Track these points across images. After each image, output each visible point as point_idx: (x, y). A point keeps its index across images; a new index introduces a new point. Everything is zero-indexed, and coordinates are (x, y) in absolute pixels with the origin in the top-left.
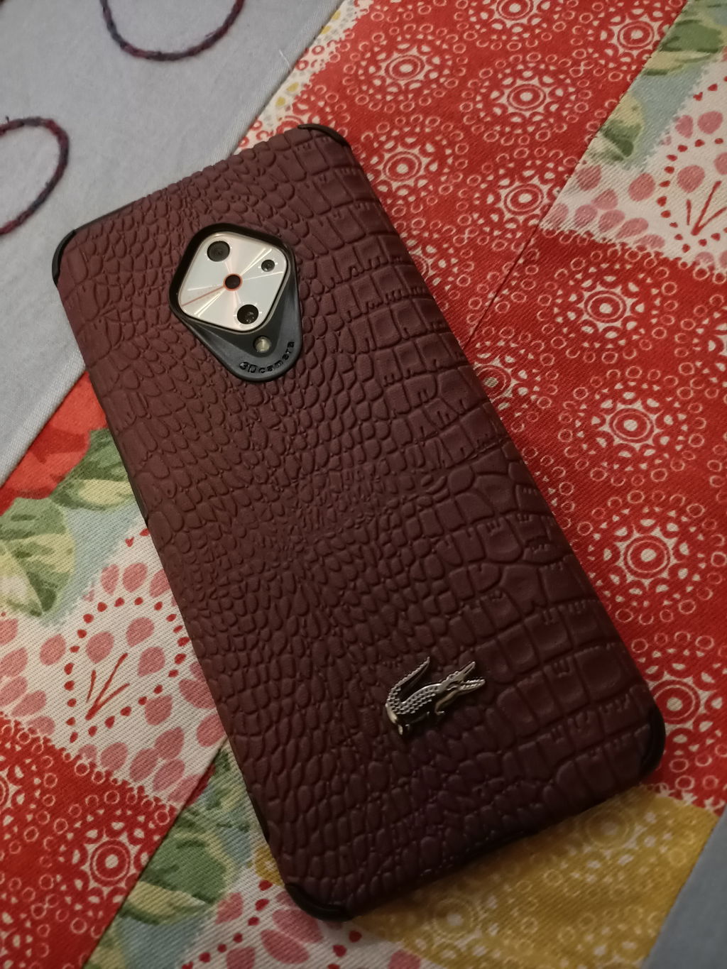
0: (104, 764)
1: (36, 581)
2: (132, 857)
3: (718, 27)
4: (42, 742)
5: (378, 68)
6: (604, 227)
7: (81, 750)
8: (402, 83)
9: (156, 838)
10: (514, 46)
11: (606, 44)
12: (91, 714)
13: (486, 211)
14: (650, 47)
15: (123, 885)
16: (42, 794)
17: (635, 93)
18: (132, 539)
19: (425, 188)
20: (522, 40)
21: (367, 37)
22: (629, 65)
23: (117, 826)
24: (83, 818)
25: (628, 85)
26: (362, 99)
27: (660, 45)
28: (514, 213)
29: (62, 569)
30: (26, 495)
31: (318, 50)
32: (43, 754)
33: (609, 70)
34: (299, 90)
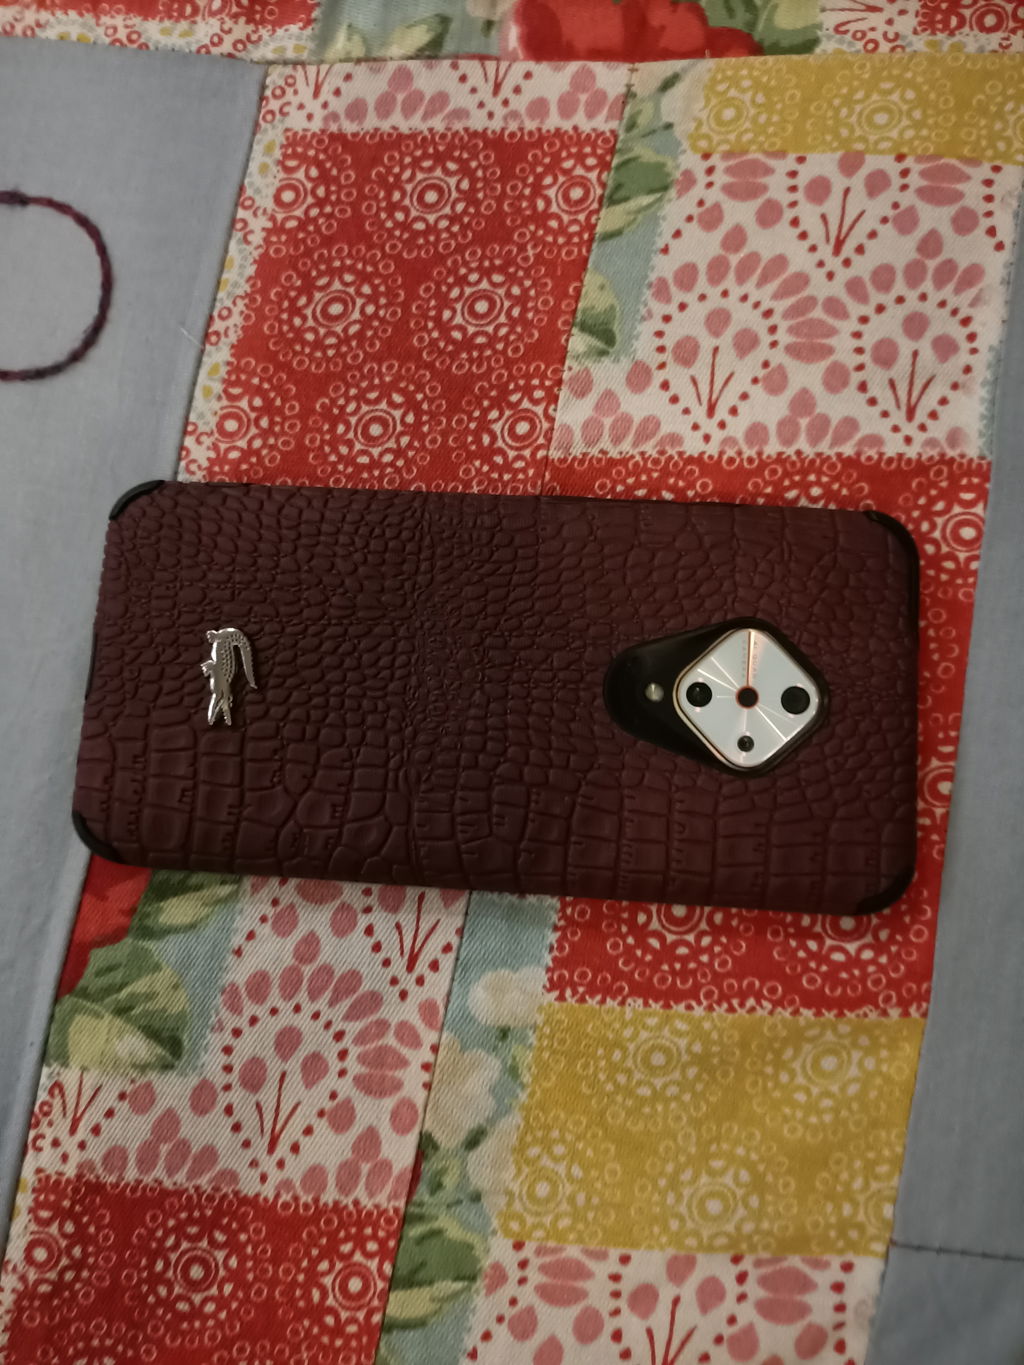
0: (307, 1191)
1: (152, 1033)
2: (375, 1273)
3: (660, 159)
4: (232, 1197)
5: (304, 318)
6: (617, 440)
7: (277, 1188)
8: (339, 329)
9: (392, 1244)
10: (447, 246)
11: (546, 216)
12: (272, 1146)
13: (487, 454)
14: (595, 206)
15: (376, 1303)
16: (255, 1249)
17: (597, 268)
18: (240, 948)
19: (410, 446)
20: (453, 236)
21: (276, 281)
22: (579, 234)
23: (346, 1248)
24: (308, 1254)
25: (586, 260)
26: (301, 363)
27: (605, 200)
28: (517, 449)
29: (175, 1009)
30: (101, 944)
31: (225, 313)
32: (238, 1208)
33: (560, 247)
34: (223, 371)
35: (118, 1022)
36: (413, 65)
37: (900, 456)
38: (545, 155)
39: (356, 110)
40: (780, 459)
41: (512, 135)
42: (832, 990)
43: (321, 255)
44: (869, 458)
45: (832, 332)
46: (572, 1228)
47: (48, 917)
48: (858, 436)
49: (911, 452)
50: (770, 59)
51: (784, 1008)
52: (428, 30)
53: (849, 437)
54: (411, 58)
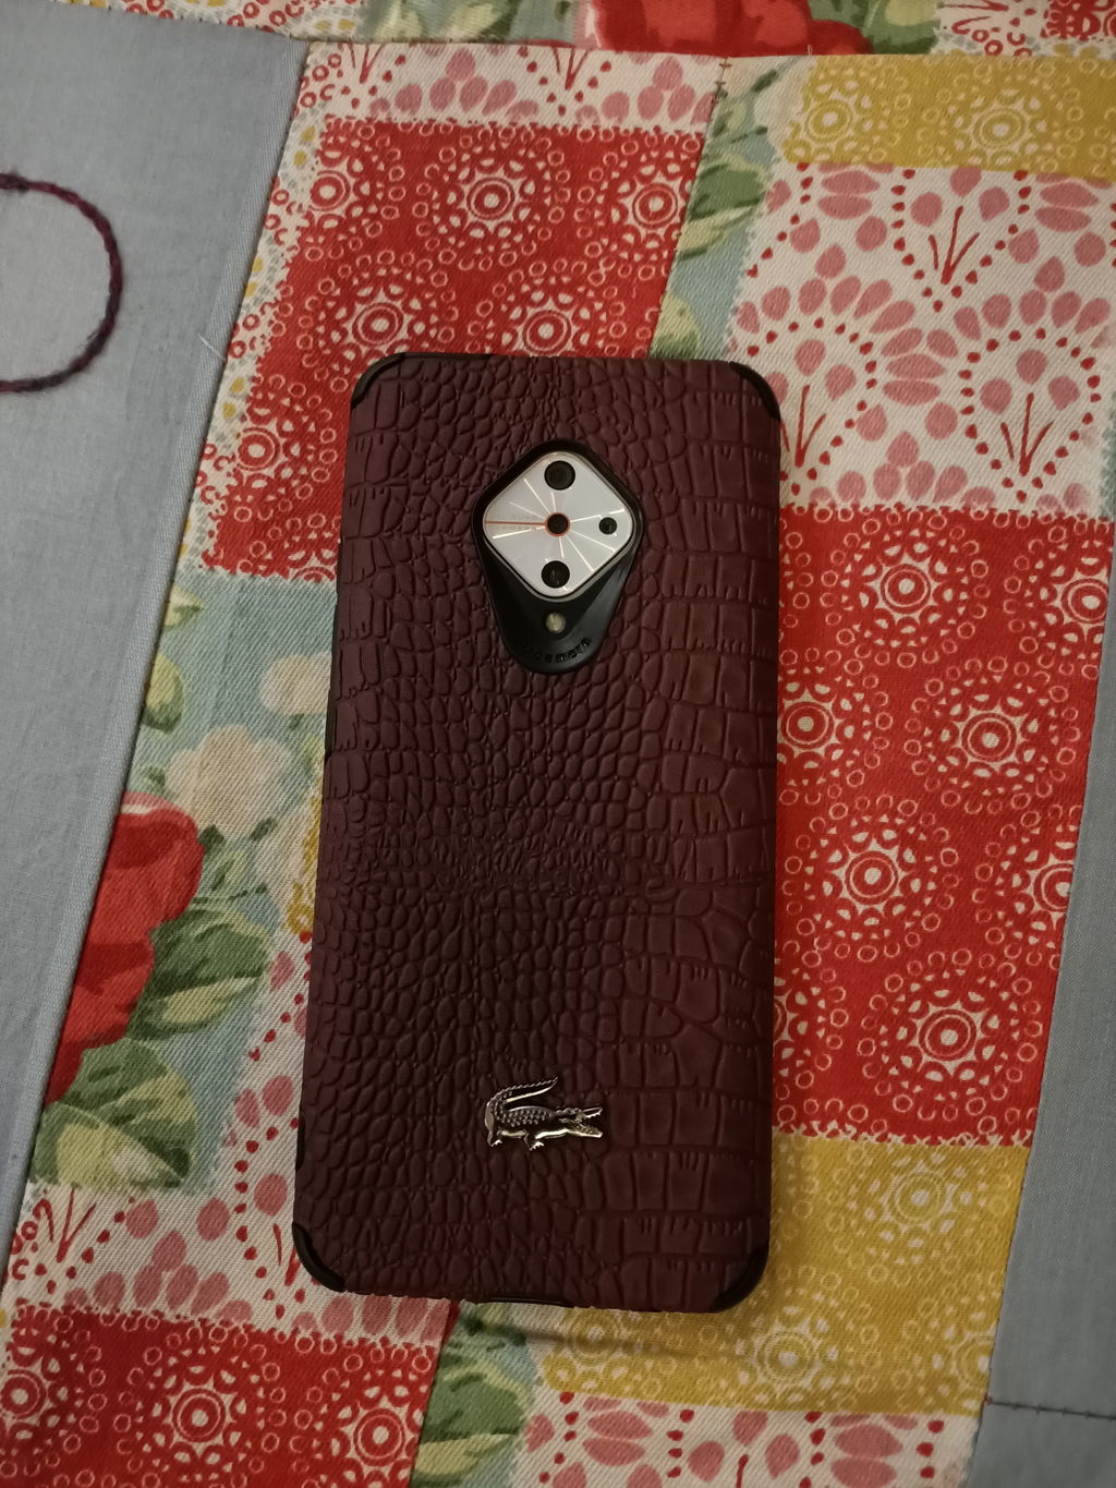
0: (329, 1327)
1: (155, 1146)
2: (404, 1421)
3: (752, 167)
4: (243, 1332)
5: (343, 333)
7: (295, 1323)
8: (383, 348)
9: (423, 1389)
10: (508, 258)
11: (622, 228)
12: (288, 1277)
14: (677, 219)
15: (404, 1456)
16: (267, 1392)
17: (676, 291)
18: (257, 1051)
20: (516, 247)
21: (311, 289)
22: (658, 251)
23: (372, 1393)
24: (328, 1399)
25: (665, 281)
26: (339, 384)
27: (688, 213)
29: (180, 1120)
30: (95, 1044)
31: (251, 321)
32: (250, 1345)
33: (636, 266)
34: (248, 387)
35: (115, 1132)
36: (473, 48)
37: (1014, 513)
38: (622, 157)
39: (409, 98)
40: (878, 512)
41: (586, 134)
42: (925, 1114)
43: (364, 261)
44: (979, 514)
45: (938, 370)
46: (627, 1379)
47: (35, 1011)
48: (966, 489)
49: (1026, 510)
50: (881, 58)
51: (870, 1133)
52: (494, 11)
53: (956, 489)
54: (474, 41)
